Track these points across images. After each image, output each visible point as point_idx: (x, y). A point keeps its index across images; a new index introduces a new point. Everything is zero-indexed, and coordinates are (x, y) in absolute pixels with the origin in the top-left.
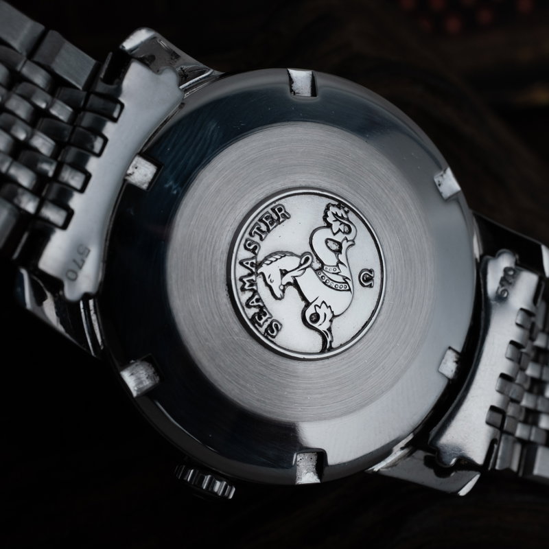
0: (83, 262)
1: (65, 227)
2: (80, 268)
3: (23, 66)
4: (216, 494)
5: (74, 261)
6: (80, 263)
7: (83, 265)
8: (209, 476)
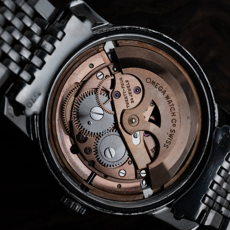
0: (36, 100)
1: (30, 83)
2: (34, 102)
3: (23, 4)
4: (76, 211)
5: (32, 99)
6: (34, 100)
7: (35, 101)
8: (74, 202)
